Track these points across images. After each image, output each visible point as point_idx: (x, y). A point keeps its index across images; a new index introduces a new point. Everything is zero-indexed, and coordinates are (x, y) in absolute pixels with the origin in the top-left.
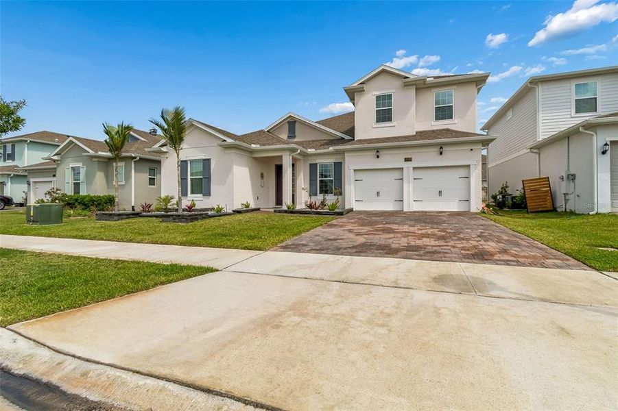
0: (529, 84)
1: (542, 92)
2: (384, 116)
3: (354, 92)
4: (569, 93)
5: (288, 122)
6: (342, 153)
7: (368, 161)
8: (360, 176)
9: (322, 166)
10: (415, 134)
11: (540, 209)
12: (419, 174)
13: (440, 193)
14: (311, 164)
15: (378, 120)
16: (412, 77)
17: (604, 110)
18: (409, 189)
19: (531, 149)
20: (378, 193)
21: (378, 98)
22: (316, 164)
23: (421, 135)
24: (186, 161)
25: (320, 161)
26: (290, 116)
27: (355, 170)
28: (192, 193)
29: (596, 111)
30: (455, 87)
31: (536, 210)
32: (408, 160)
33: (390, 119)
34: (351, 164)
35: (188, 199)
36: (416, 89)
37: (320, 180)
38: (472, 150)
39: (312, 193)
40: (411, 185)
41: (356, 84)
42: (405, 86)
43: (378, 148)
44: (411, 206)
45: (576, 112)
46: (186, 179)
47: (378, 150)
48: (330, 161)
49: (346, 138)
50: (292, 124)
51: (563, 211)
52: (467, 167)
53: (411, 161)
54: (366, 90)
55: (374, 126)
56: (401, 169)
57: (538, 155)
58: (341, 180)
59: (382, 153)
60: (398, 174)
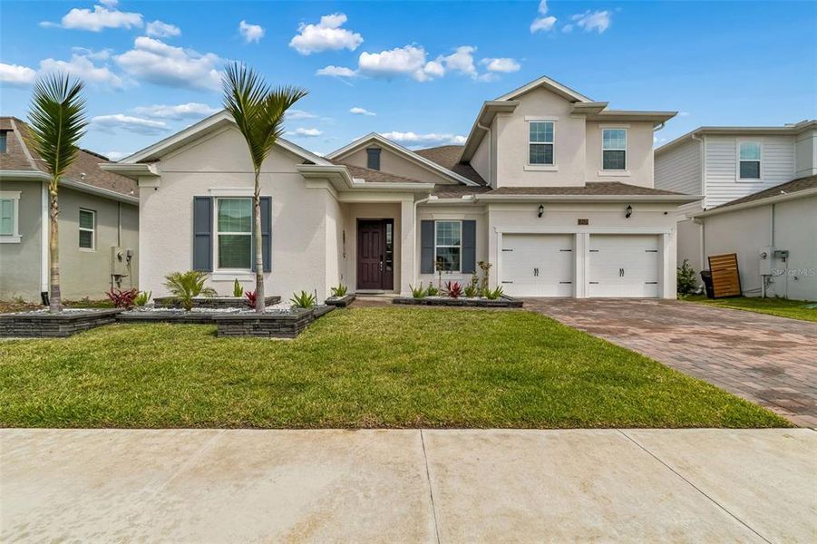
0: (693, 137)
1: (707, 145)
2: (542, 154)
3: (496, 113)
4: (734, 153)
5: (368, 149)
6: (483, 206)
7: (524, 221)
8: (512, 243)
9: (441, 225)
10: (584, 185)
11: (727, 294)
12: (598, 243)
13: (622, 271)
14: (423, 222)
15: (533, 161)
16: (585, 101)
17: (767, 177)
18: (584, 263)
19: (695, 217)
20: (536, 271)
21: (533, 126)
22: (433, 221)
23: (591, 187)
24: (209, 199)
25: (439, 216)
26: (374, 140)
27: (503, 234)
28: (221, 266)
29: (759, 177)
30: (628, 126)
31: (723, 295)
32: (583, 222)
33: (549, 161)
34: (499, 223)
35: (215, 278)
36: (587, 121)
37: (438, 248)
38: (666, 213)
39: (426, 269)
40: (587, 259)
41: (504, 100)
42: (572, 113)
43: (540, 201)
44: (585, 291)
45: (741, 177)
46: (210, 236)
47: (541, 205)
48: (457, 216)
49: (468, 184)
50: (375, 152)
51: (760, 297)
52: (659, 236)
53: (587, 224)
54: (515, 112)
55: (527, 168)
56: (573, 236)
57: (701, 227)
58: (475, 248)
59: (546, 209)
60: (564, 243)
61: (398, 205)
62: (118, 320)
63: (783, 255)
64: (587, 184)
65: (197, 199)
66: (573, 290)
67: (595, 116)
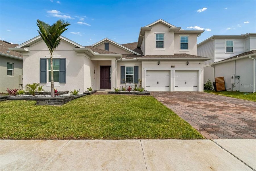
0: (211, 39)
1: (216, 42)
3: (145, 31)
4: (224, 44)
5: (105, 43)
6: (140, 61)
7: (154, 66)
8: (149, 74)
9: (127, 68)
10: (174, 55)
11: (221, 90)
12: (178, 74)
13: (186, 83)
14: (121, 67)
15: (157, 47)
16: (174, 27)
17: (235, 52)
18: (173, 80)
19: (212, 65)
20: (158, 83)
21: (157, 35)
22: (125, 67)
23: (176, 55)
24: (45, 59)
25: (127, 65)
26: (106, 40)
27: (147, 71)
28: (49, 81)
29: (232, 52)
30: (189, 35)
31: (219, 90)
32: (173, 67)
33: (162, 47)
34: (145, 67)
35: (47, 85)
36: (175, 34)
37: (126, 75)
38: (200, 64)
39: (122, 82)
40: (174, 79)
41: (147, 27)
42: (170, 31)
43: (159, 60)
44: (173, 89)
45: (227, 52)
46: (45, 71)
47: (159, 61)
48: (132, 65)
50: (107, 44)
51: (231, 91)
52: (198, 71)
53: (174, 67)
54: (151, 31)
55: (155, 49)
56: (169, 71)
57: (214, 68)
58: (138, 75)
59: (161, 62)
60: (167, 74)
61: (111, 61)
62: (8, 99)
63: (238, 77)
64: (175, 54)
65: (41, 59)
66: (170, 89)
67: (177, 32)
